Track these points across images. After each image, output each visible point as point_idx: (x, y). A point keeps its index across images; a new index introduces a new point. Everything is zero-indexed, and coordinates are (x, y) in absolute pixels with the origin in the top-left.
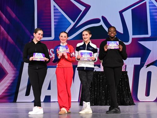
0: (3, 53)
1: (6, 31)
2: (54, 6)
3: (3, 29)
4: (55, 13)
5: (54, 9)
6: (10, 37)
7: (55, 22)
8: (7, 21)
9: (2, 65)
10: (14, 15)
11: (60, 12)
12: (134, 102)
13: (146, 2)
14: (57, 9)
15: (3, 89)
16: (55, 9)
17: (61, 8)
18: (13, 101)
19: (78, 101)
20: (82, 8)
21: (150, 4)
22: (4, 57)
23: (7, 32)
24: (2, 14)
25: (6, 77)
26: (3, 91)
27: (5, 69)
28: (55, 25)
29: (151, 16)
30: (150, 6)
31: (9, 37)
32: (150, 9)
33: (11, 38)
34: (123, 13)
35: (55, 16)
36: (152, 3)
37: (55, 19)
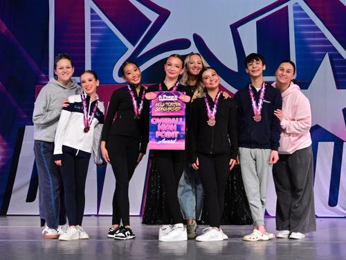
2: (92, 11)
4: (92, 24)
5: (92, 17)
7: (92, 44)
11: (104, 24)
13: (287, 7)
14: (98, 17)
16: (94, 16)
17: (106, 16)
19: (139, 214)
20: (152, 16)
21: (295, 12)
28: (92, 51)
29: (297, 36)
30: (295, 15)
32: (295, 22)
34: (239, 29)
35: (92, 31)
36: (300, 9)
37: (92, 38)
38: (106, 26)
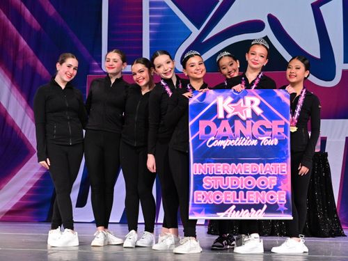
0: (24, 102)
1: (31, 48)
3: (25, 43)
4: (151, 4)
6: (42, 62)
7: (151, 27)
8: (35, 23)
9: (21, 131)
10: (51, 10)
12: (342, 230)
15: (21, 190)
18: (45, 219)
19: (204, 223)
22: (26, 111)
23: (34, 52)
24: (23, 6)
25: (29, 161)
26: (23, 194)
27: (28, 141)
28: (151, 36)
31: (40, 64)
33: (43, 64)
34: (322, 8)
35: (151, 12)
37: (151, 20)
38: (168, 6)
